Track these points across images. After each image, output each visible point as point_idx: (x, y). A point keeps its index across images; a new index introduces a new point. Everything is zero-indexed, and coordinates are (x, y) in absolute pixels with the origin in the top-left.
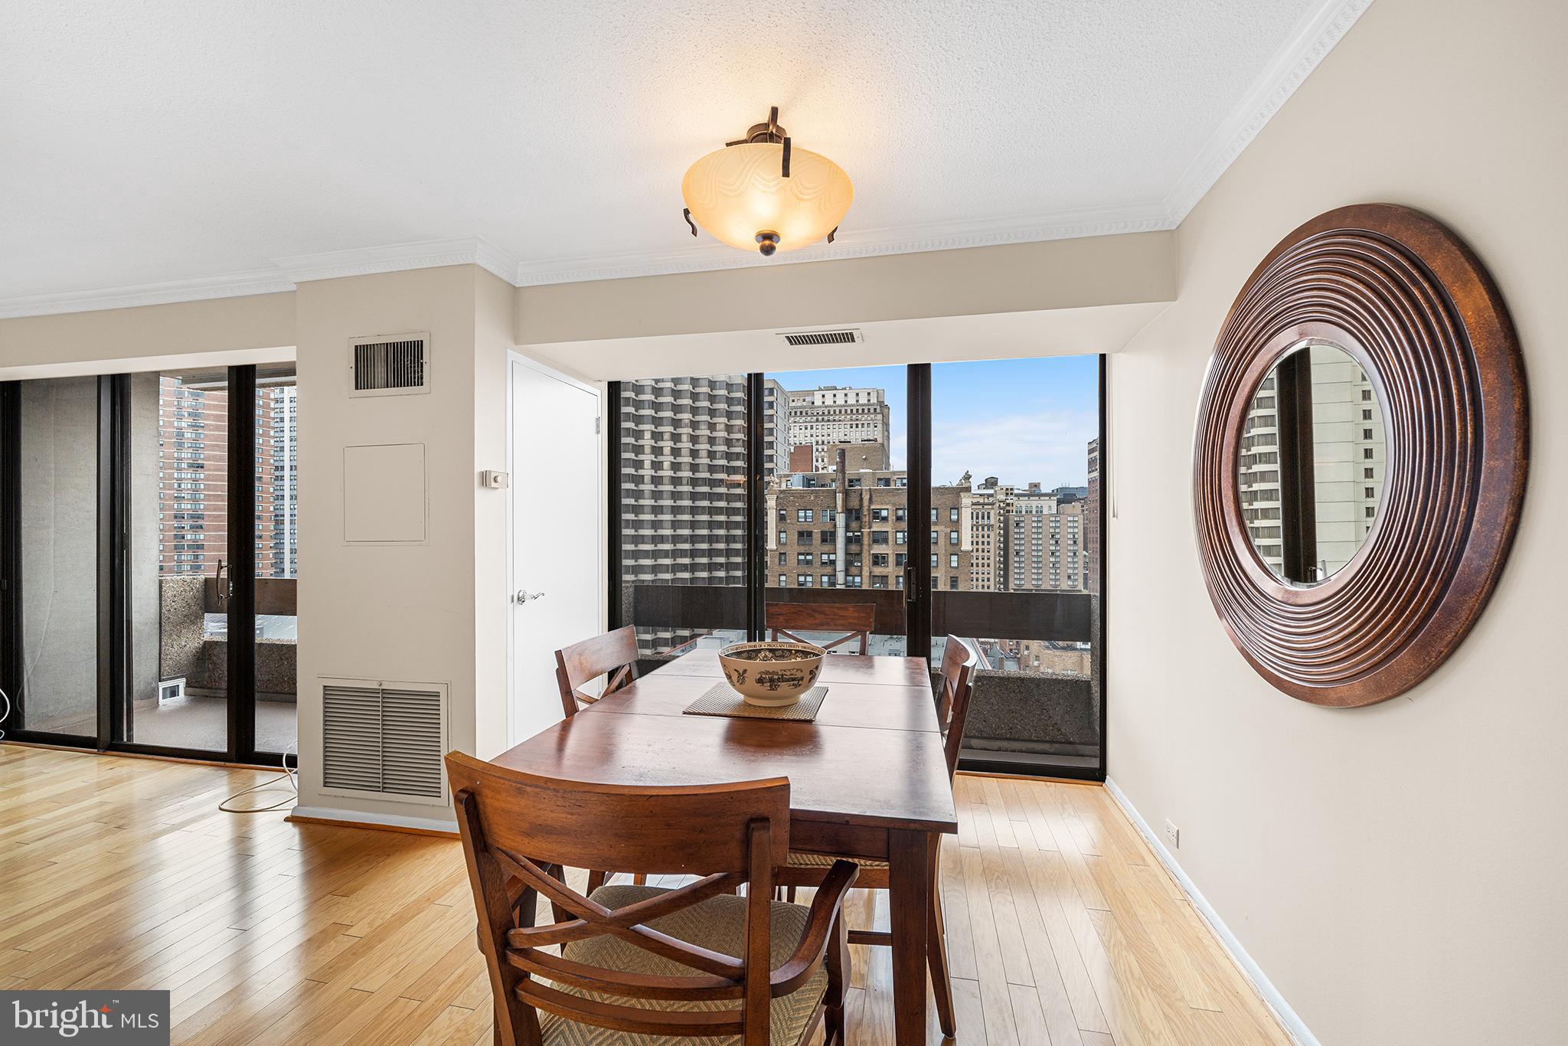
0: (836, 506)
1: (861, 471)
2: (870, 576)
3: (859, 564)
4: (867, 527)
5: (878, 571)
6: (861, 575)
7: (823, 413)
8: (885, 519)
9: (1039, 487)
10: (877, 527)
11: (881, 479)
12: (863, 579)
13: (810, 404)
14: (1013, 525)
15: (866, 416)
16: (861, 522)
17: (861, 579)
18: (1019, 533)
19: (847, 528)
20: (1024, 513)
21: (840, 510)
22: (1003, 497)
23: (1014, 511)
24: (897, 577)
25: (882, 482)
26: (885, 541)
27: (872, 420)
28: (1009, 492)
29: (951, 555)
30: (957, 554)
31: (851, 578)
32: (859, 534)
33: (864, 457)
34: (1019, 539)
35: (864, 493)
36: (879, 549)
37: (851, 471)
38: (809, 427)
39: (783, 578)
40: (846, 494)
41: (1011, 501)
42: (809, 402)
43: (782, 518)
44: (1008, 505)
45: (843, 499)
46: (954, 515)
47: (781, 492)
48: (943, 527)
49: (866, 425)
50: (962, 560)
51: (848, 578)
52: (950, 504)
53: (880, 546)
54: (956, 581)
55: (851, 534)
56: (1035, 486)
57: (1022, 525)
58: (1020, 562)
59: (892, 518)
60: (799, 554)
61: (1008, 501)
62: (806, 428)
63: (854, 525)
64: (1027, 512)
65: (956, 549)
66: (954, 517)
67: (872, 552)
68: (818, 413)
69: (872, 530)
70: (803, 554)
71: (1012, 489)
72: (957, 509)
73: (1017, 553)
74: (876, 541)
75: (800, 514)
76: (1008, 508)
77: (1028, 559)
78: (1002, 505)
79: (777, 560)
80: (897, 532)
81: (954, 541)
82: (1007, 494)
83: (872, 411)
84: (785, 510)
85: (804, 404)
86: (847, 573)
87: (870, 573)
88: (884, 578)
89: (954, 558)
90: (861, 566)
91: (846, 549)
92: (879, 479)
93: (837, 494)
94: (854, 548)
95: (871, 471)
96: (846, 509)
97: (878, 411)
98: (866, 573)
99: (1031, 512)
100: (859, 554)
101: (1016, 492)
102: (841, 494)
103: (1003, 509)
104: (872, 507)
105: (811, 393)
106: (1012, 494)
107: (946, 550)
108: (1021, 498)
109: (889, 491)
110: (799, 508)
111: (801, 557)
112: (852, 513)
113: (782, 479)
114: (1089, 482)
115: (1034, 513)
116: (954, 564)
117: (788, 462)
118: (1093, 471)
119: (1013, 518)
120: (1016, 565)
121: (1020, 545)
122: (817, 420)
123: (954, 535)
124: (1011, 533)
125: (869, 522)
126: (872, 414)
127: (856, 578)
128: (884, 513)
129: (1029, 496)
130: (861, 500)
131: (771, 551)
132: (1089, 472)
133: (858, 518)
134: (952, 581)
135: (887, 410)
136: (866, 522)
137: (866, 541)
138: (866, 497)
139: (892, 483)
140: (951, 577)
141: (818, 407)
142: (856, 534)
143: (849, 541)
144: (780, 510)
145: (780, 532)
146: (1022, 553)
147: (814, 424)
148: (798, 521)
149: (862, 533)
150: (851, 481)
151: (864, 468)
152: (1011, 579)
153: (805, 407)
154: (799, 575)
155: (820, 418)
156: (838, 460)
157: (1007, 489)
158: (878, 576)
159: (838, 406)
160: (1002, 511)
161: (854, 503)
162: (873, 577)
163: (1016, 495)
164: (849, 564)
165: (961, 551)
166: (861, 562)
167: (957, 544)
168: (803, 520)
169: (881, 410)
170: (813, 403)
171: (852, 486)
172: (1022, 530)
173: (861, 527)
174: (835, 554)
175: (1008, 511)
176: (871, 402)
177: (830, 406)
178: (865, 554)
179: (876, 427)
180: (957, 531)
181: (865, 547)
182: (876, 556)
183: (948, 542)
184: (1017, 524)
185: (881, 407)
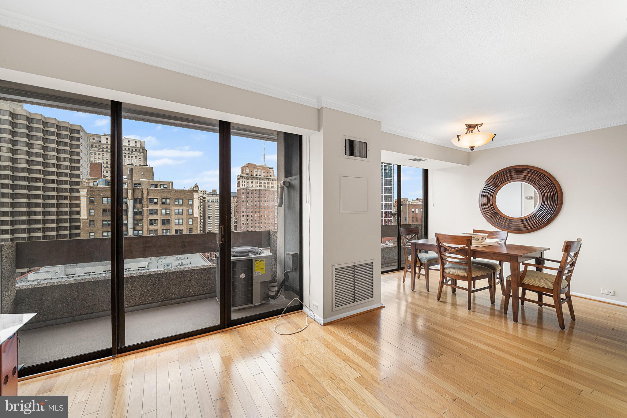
0: (127, 196)
1: (141, 180)
2: (148, 230)
3: (142, 225)
4: (146, 207)
5: (152, 227)
6: (142, 230)
7: (107, 148)
8: (156, 203)
9: (216, 192)
10: (151, 207)
11: (153, 185)
12: (144, 232)
13: (98, 142)
14: (207, 206)
15: (134, 153)
16: (143, 204)
17: (143, 232)
18: (210, 210)
19: (134, 207)
20: (210, 201)
21: (130, 198)
22: (202, 195)
23: (207, 201)
24: (163, 230)
25: (153, 186)
26: (156, 213)
27: (137, 155)
28: (204, 193)
29: (189, 219)
30: (192, 219)
31: (137, 232)
32: (142, 210)
33: (142, 173)
34: (210, 212)
35: (144, 191)
36: (152, 217)
37: (136, 179)
38: (97, 154)
39: (92, 234)
40: (134, 191)
41: (205, 197)
42: (97, 140)
43: (91, 202)
44: (204, 198)
45: (132, 193)
46: (191, 202)
47: (90, 188)
48: (185, 207)
49: (134, 157)
50: (194, 221)
51: (135, 232)
52: (188, 197)
53: (154, 216)
54: (192, 230)
55: (136, 210)
56: (215, 191)
57: (211, 206)
58: (210, 222)
59: (160, 203)
60: (103, 221)
61: (204, 197)
62: (95, 154)
63: (138, 206)
64: (211, 201)
65: (191, 217)
66: (190, 203)
67: (149, 219)
68: (103, 147)
69: (149, 208)
70: (106, 221)
71: (205, 192)
72: (192, 199)
73: (209, 218)
74: (151, 214)
75: (104, 200)
76: (204, 199)
77: (213, 220)
78: (201, 198)
79: (88, 225)
80: (162, 209)
81: (191, 213)
82: (204, 194)
83: (138, 150)
84: (93, 197)
85: (94, 141)
86: (134, 229)
87: (148, 229)
88: (156, 231)
89: (191, 220)
90: (143, 226)
91: (134, 218)
92: (152, 184)
93: (128, 191)
94: (138, 217)
95: (147, 180)
96: (134, 198)
97: (141, 151)
98: (145, 229)
99: (213, 201)
100: (142, 220)
101: (207, 193)
102: (130, 191)
103: (202, 200)
104: (149, 197)
105: (100, 136)
106: (205, 194)
107: (187, 217)
108: (209, 196)
109: (158, 190)
110: (103, 197)
111: (105, 222)
112: (137, 200)
113: (90, 181)
114: (237, 190)
115: (214, 202)
116: (191, 223)
117: (89, 171)
118: (239, 187)
119: (207, 204)
120: (209, 223)
121: (210, 214)
122: (103, 151)
123: (190, 211)
124: (206, 210)
125: (147, 204)
126: (138, 152)
127: (140, 232)
128: (155, 201)
129: (212, 195)
130: (142, 194)
131: (83, 219)
132: (237, 187)
133: (140, 203)
134: (190, 230)
135: (145, 151)
136: (145, 204)
137: (145, 213)
138: (145, 193)
139: (159, 187)
140: (189, 229)
141: (104, 144)
142: (139, 210)
143: (135, 214)
144: (90, 197)
145: (90, 209)
146: (211, 218)
147: (101, 153)
148: (102, 203)
149: (143, 210)
150: (135, 184)
151: (142, 179)
152: (206, 228)
153: (94, 143)
154: (103, 232)
155: (105, 150)
156: (129, 173)
157: (204, 192)
158: (153, 230)
159: (131, 147)
160: (201, 201)
161: (138, 195)
162: (149, 231)
163: (207, 194)
164: (135, 225)
165: (194, 217)
166: (143, 224)
167: (192, 214)
168: (106, 203)
169: (143, 151)
170: (100, 141)
171: (136, 187)
172: (211, 209)
173: (142, 207)
174: (127, 220)
175: (204, 201)
176: (137, 146)
177: (133, 147)
178: (145, 219)
179: (140, 158)
180: (192, 209)
181: (145, 216)
182: (151, 221)
183: (188, 213)
184: (209, 206)
185: (143, 149)
